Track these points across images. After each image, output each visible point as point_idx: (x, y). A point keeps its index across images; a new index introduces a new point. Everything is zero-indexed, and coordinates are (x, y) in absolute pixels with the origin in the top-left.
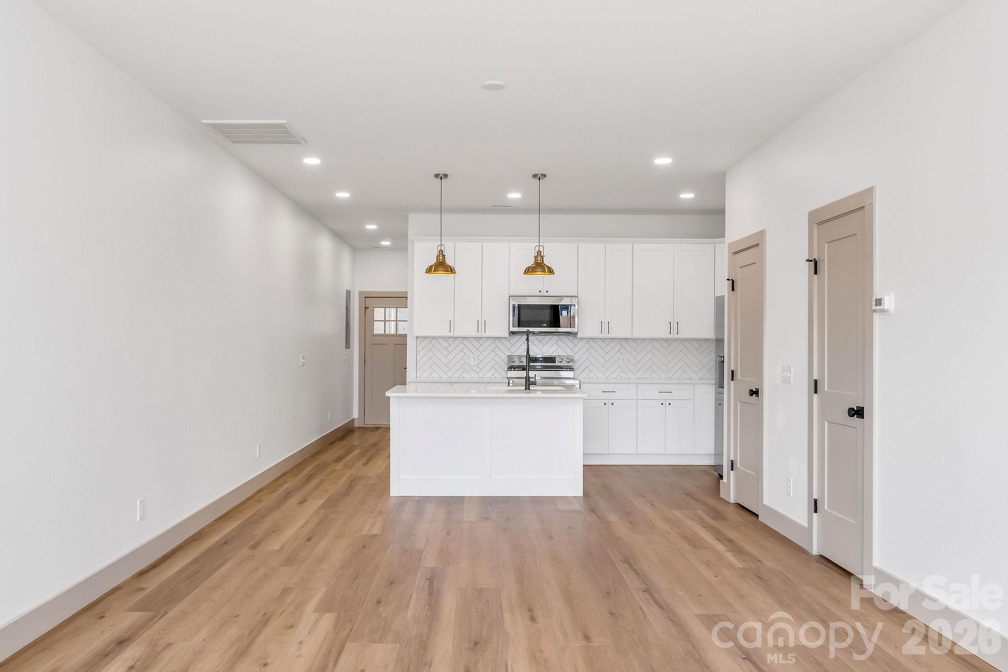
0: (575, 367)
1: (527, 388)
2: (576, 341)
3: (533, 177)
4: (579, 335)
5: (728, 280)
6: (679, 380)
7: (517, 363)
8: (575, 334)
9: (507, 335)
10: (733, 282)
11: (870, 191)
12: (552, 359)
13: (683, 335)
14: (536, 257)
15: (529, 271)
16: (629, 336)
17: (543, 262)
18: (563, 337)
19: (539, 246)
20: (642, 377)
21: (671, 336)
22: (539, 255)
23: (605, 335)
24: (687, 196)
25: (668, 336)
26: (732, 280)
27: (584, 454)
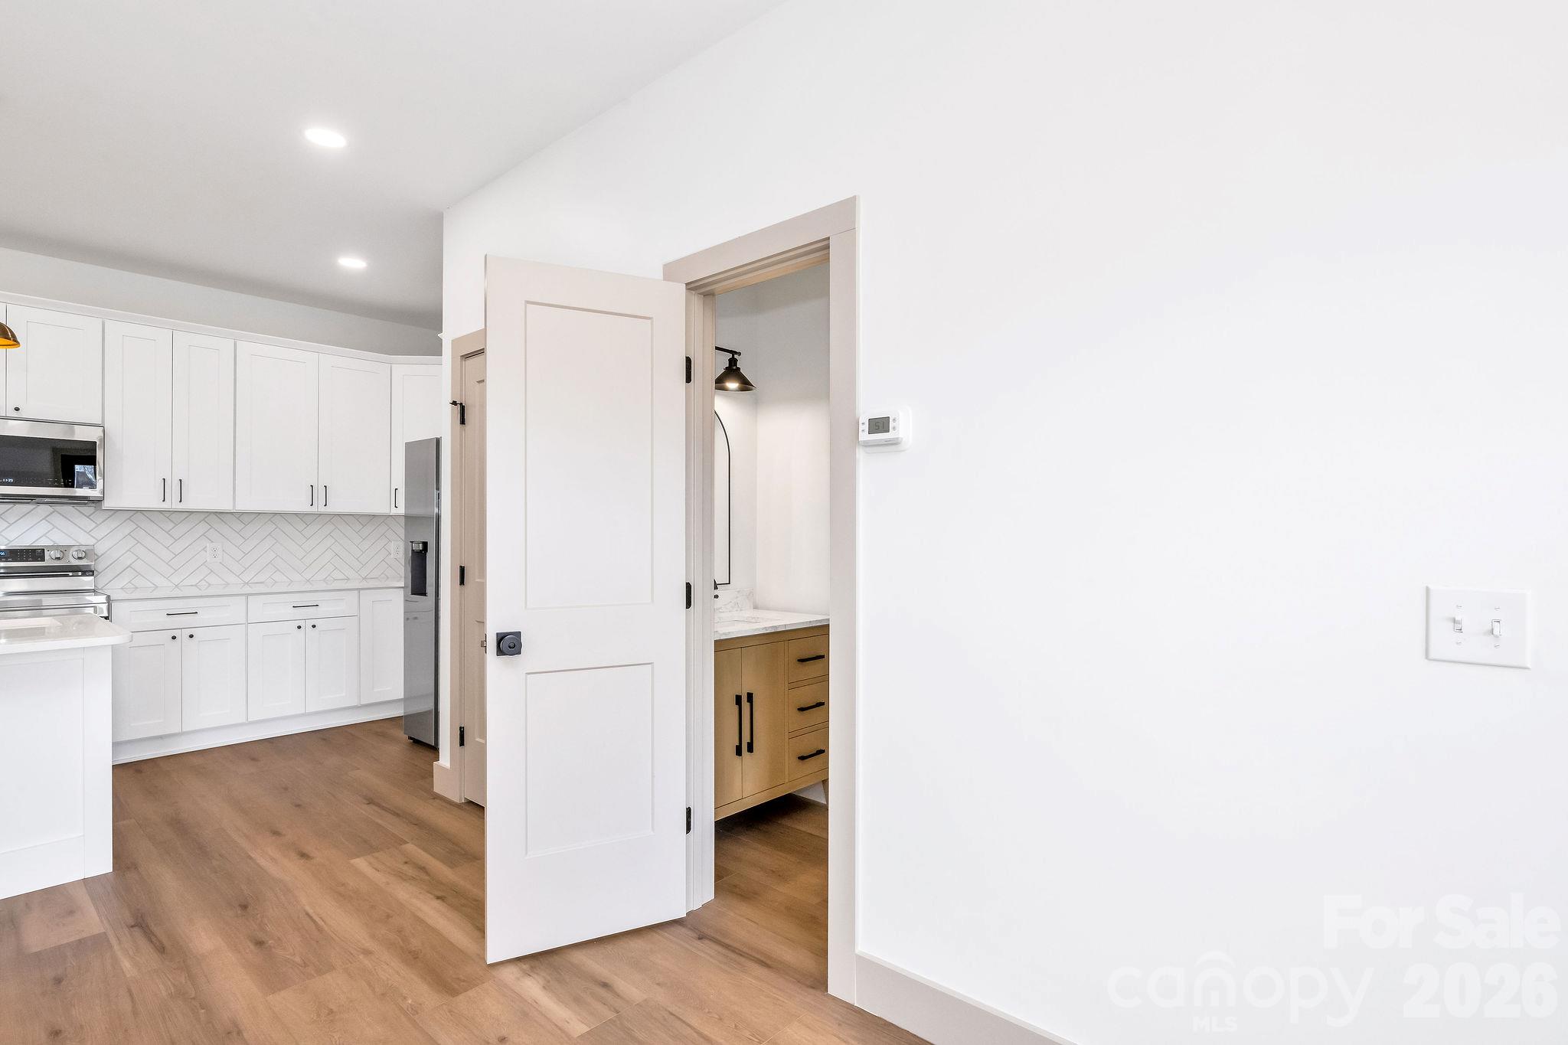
0: (99, 567)
2: (99, 517)
4: (107, 504)
5: (454, 403)
6: (327, 583)
8: (98, 501)
10: (463, 408)
11: (846, 209)
13: (335, 507)
16: (226, 506)
20: (256, 580)
21: (314, 509)
23: (172, 504)
24: (352, 263)
25: (307, 509)
26: (461, 404)
27: (113, 744)
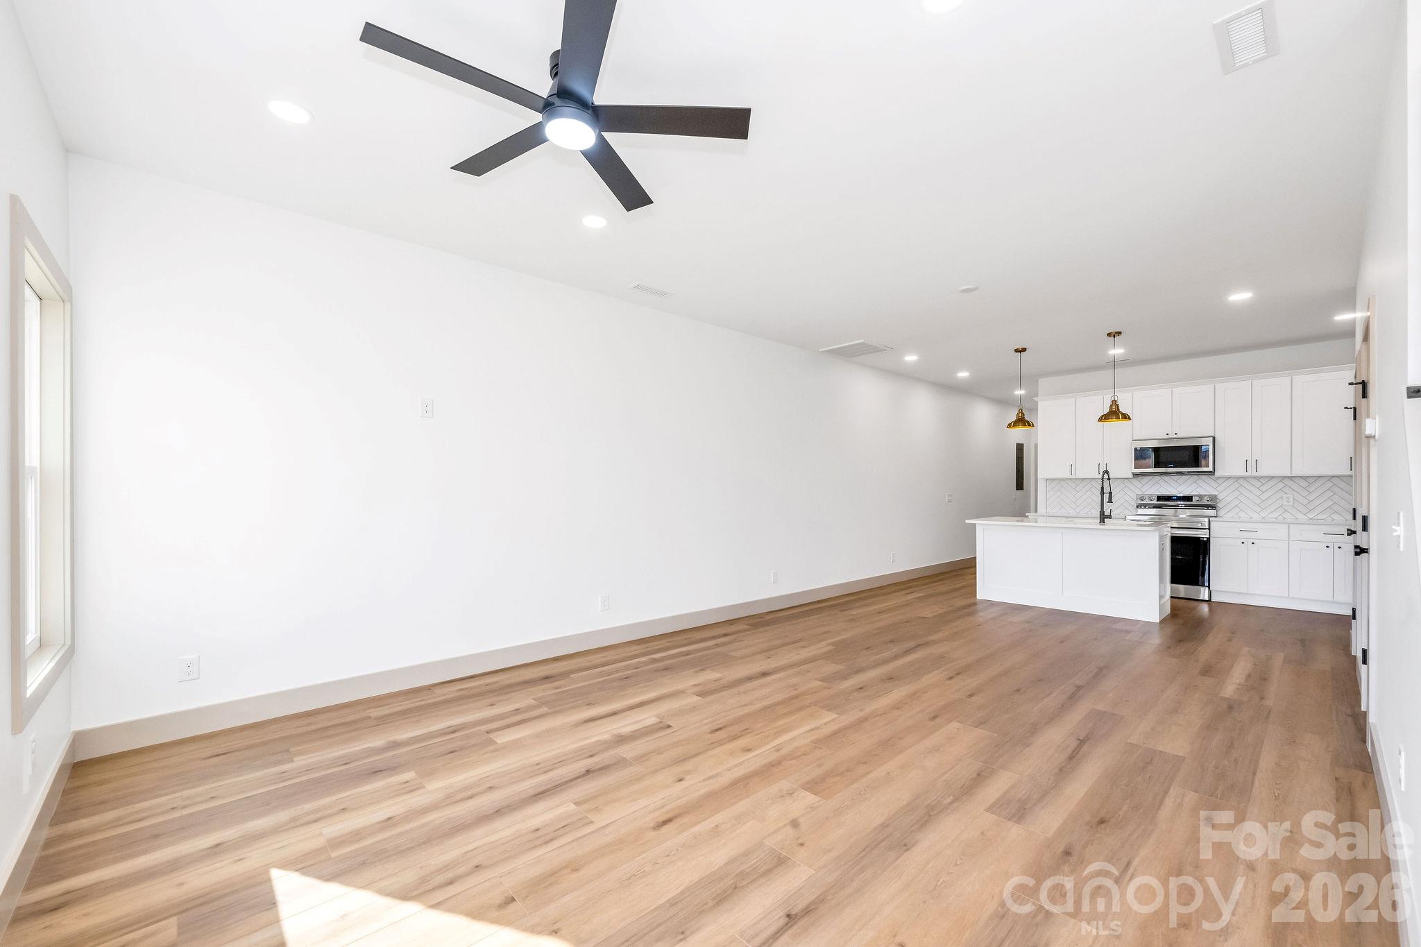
1: (1102, 520)
3: (1108, 335)
7: (1147, 501)
9: (1131, 476)
12: (1189, 498)
14: (1111, 406)
15: (1104, 418)
17: (1118, 409)
18: (1203, 476)
19: (1114, 396)
22: (1114, 402)
